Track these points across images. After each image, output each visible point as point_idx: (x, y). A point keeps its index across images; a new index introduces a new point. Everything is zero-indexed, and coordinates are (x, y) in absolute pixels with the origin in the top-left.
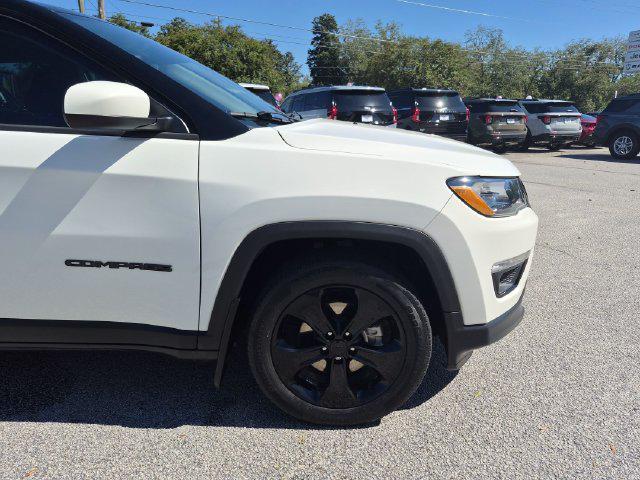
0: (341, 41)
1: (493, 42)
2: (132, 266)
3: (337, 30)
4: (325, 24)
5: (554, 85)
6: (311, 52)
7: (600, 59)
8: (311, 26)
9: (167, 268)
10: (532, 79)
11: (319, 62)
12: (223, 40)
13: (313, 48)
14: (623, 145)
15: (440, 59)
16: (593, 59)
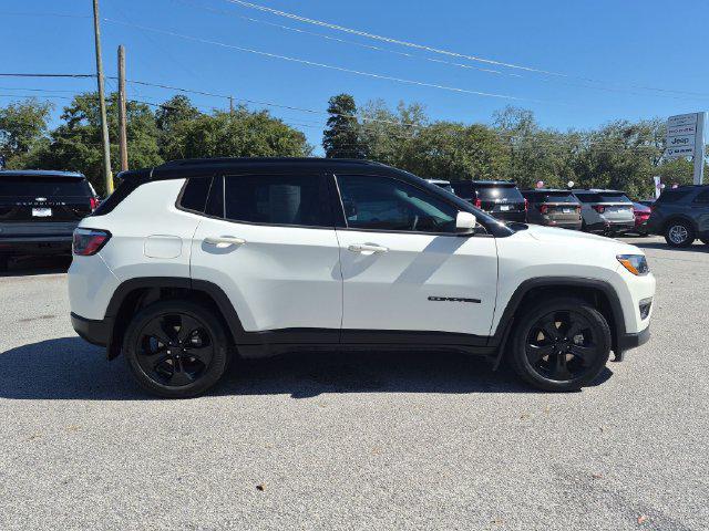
0: (360, 122)
1: (523, 123)
2: (460, 300)
3: (355, 111)
4: (342, 106)
5: (591, 168)
6: (327, 133)
7: (639, 142)
8: (328, 106)
9: (479, 301)
10: (567, 162)
11: (337, 144)
12: (252, 125)
13: (329, 129)
14: (678, 234)
15: (476, 145)
16: (632, 140)
